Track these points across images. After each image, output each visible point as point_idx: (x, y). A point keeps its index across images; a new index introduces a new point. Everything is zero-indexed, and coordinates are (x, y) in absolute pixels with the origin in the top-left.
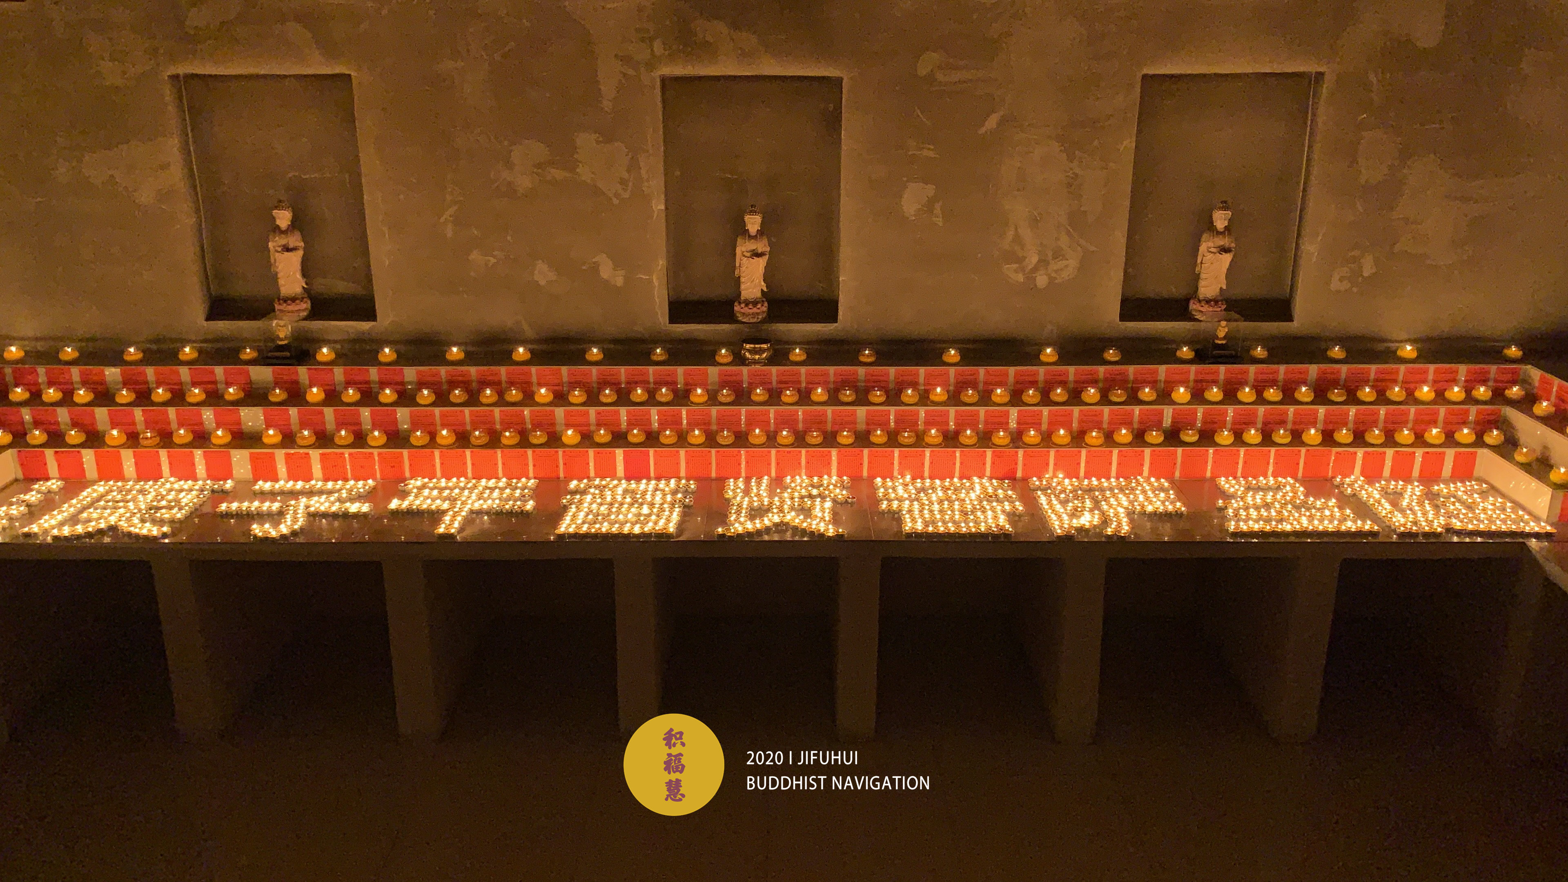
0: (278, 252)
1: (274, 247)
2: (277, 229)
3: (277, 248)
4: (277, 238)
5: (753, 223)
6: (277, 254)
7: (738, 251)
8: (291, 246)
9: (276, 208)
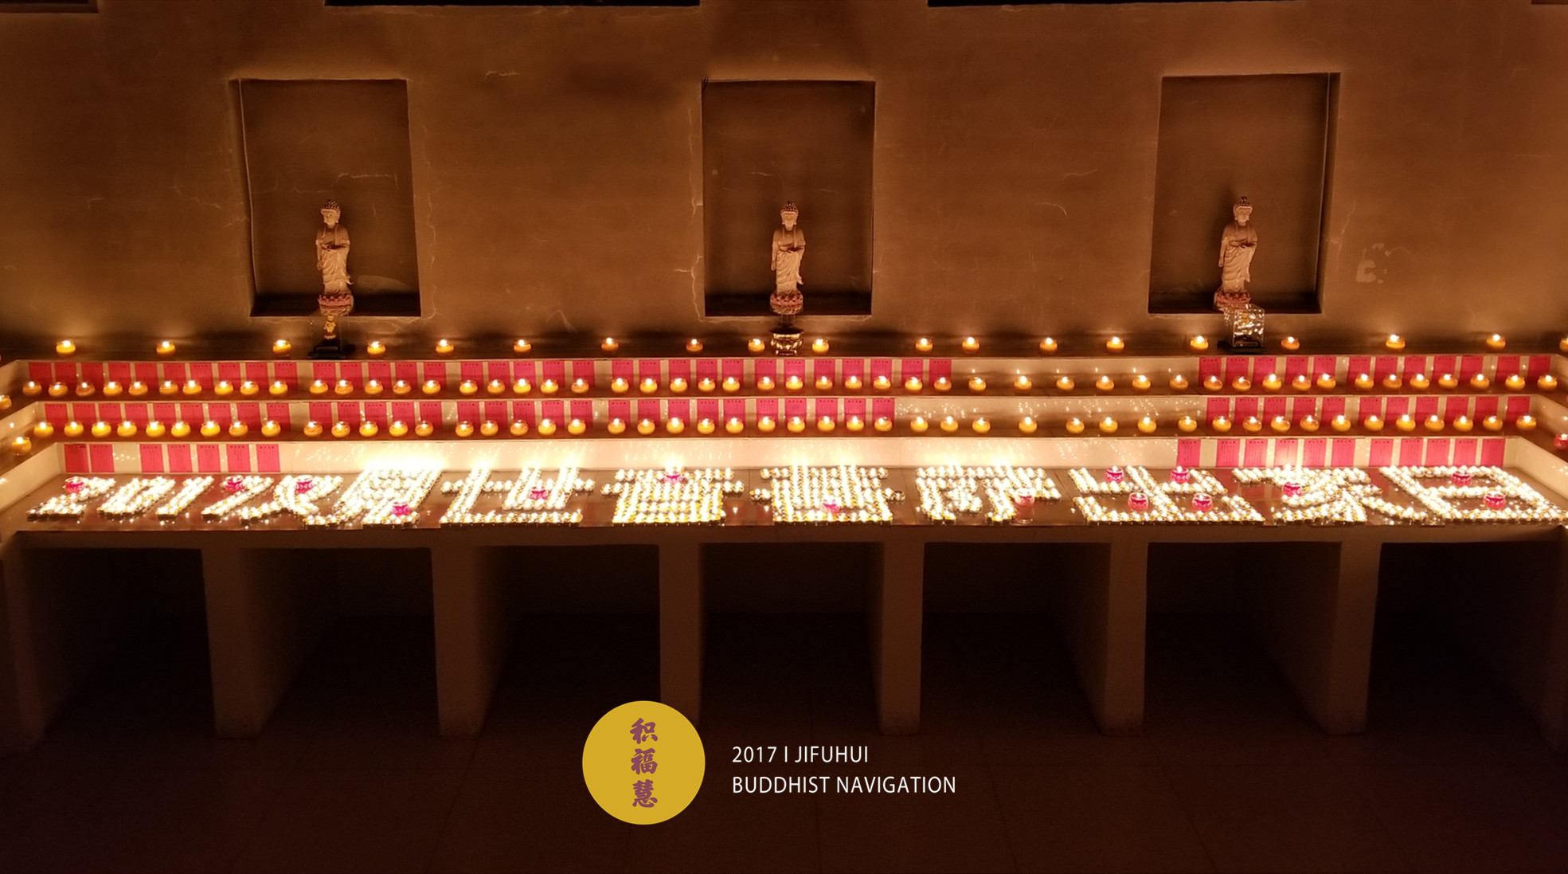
0: (325, 249)
1: (321, 244)
2: (324, 227)
3: (323, 245)
4: (324, 236)
5: (790, 219)
6: (323, 251)
7: (775, 245)
8: (337, 243)
9: (326, 206)
